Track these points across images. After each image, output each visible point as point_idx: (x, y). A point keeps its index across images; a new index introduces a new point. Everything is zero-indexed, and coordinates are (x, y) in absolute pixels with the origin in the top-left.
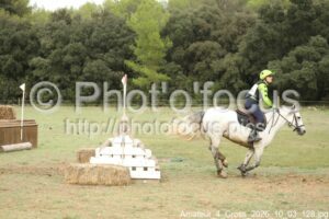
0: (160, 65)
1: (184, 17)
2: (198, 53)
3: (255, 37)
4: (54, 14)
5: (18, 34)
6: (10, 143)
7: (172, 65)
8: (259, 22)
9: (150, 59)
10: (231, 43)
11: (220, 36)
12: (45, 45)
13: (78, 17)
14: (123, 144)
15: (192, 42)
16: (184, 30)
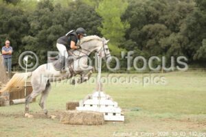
0: (121, 41)
1: (139, 5)
2: (150, 33)
3: (193, 20)
4: (40, 4)
5: (13, 18)
6: (18, 98)
7: (130, 41)
8: (196, 10)
9: (114, 37)
10: (174, 26)
11: (166, 20)
12: (33, 27)
13: (59, 6)
14: (99, 97)
15: (145, 25)
16: (139, 16)
